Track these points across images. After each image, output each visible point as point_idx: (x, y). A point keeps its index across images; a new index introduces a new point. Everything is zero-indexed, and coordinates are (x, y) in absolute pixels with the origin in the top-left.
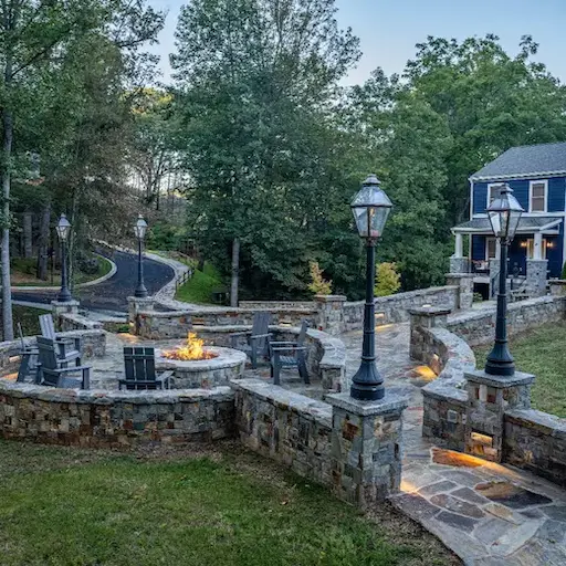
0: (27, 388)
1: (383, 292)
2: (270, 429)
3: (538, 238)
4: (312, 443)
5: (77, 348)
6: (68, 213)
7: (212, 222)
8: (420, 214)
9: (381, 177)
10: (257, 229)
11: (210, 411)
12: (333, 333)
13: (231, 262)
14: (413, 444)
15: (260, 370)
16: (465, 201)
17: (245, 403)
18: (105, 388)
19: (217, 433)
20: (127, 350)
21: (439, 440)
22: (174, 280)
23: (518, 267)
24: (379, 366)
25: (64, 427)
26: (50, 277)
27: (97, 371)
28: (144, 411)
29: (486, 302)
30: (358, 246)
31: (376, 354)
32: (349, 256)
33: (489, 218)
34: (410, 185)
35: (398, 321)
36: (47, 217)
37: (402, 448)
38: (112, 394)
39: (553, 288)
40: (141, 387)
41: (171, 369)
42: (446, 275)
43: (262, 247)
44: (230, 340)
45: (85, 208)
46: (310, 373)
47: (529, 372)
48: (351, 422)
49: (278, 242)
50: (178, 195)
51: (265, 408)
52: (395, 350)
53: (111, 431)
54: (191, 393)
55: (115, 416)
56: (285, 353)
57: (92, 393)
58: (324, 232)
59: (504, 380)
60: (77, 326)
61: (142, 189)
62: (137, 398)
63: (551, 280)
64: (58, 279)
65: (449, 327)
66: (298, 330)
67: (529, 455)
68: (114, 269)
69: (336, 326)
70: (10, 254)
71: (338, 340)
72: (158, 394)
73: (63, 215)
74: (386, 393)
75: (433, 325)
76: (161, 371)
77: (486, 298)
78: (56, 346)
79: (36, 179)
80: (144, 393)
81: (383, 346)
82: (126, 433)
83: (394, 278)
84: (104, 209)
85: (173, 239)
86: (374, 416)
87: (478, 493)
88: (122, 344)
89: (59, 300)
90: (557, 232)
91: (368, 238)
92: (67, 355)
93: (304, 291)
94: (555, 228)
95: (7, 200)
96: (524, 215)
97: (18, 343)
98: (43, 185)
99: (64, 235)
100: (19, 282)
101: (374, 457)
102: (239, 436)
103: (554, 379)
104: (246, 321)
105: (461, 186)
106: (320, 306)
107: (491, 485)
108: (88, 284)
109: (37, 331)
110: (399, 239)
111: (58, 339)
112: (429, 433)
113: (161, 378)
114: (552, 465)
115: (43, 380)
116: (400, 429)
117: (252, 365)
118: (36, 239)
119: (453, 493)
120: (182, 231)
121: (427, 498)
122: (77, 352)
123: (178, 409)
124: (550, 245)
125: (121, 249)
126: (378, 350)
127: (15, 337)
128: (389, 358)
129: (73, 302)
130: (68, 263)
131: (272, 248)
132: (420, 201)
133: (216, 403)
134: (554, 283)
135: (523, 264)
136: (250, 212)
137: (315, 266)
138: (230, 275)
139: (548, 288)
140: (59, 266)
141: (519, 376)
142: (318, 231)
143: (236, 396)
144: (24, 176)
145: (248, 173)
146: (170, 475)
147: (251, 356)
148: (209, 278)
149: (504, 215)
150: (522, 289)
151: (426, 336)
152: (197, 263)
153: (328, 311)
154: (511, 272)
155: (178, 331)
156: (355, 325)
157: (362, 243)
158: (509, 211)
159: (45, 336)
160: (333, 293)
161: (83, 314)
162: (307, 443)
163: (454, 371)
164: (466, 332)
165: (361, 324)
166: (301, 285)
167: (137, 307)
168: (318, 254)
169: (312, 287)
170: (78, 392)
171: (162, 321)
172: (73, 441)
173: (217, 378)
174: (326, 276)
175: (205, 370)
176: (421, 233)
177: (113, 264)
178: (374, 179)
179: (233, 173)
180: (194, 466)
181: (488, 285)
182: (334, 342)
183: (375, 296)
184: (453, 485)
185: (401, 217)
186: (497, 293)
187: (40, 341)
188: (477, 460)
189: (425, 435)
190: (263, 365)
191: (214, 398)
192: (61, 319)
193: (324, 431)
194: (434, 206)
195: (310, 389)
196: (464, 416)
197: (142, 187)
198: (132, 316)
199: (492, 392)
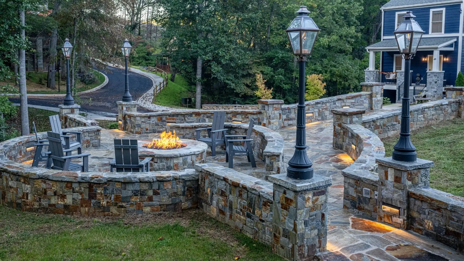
0: (41, 171)
1: (312, 97)
2: (226, 201)
3: (436, 54)
4: (258, 212)
5: (79, 140)
6: (70, 37)
7: (181, 44)
8: (341, 37)
9: (311, 8)
10: (215, 49)
11: (180, 187)
12: (274, 128)
13: (195, 74)
14: (336, 214)
15: (218, 157)
16: (377, 26)
17: (207, 181)
18: (100, 170)
19: (186, 205)
20: (117, 142)
21: (356, 211)
22: (152, 89)
23: (420, 77)
24: (309, 153)
25: (69, 200)
26: (57, 86)
27: (93, 158)
28: (130, 188)
29: (394, 105)
30: (293, 61)
31: (307, 144)
32: (286, 70)
33: (396, 38)
34: (333, 14)
35: (324, 118)
36: (55, 40)
37: (327, 216)
38: (106, 175)
39: (448, 93)
40: (128, 170)
41: (151, 156)
42: (361, 83)
43: (219, 63)
44: (195, 134)
45: (83, 34)
46: (256, 158)
47: (428, 158)
48: (287, 196)
49: (232, 59)
50: (154, 23)
51: (221, 185)
52: (321, 141)
53: (104, 203)
54: (165, 174)
55: (108, 192)
56: (237, 144)
57: (90, 174)
58: (267, 52)
59: (407, 165)
60: (79, 124)
61: (127, 19)
62: (124, 178)
63: (447, 87)
64: (64, 88)
65: (364, 124)
66: (246, 126)
67: (429, 224)
68: (107, 80)
69: (276, 122)
70: (27, 69)
71: (277, 134)
72: (140, 175)
73: (67, 39)
74: (314, 174)
75: (351, 122)
76: (143, 157)
77: (393, 101)
78: (62, 139)
79: (45, 11)
80: (129, 174)
81: (312, 138)
82: (116, 204)
83: (321, 86)
84: (98, 35)
85: (151, 57)
86: (305, 191)
87: (388, 253)
88: (113, 137)
89: (65, 104)
90: (452, 49)
91: (301, 55)
92: (71, 146)
93: (251, 96)
94: (451, 46)
95: (23, 28)
96: (424, 36)
97: (33, 137)
98: (51, 16)
99: (68, 54)
100: (33, 90)
101: (306, 223)
102: (202, 207)
103: (450, 165)
104: (207, 120)
105: (374, 15)
106: (263, 108)
107: (398, 247)
108: (86, 92)
109: (48, 127)
110: (324, 56)
111: (64, 134)
112: (349, 205)
113: (143, 163)
114: (448, 233)
115: (52, 165)
116: (326, 202)
117: (212, 153)
118: (46, 57)
119: (368, 253)
120: (158, 52)
121: (348, 255)
122: (78, 143)
123: (155, 186)
124: (447, 59)
125: (111, 65)
126: (308, 141)
127: (31, 132)
128: (317, 147)
129: (75, 106)
130: (71, 76)
131: (227, 64)
132: (341, 26)
133: (185, 181)
134: (449, 89)
135: (424, 75)
136: (210, 36)
137: (259, 77)
138: (195, 84)
139: (444, 93)
140: (65, 78)
141: (420, 162)
142: (262, 50)
143: (200, 176)
144: (36, 9)
145: (208, 6)
146: (149, 237)
147: (211, 146)
148: (179, 87)
149: (408, 36)
150: (423, 94)
151: (346, 131)
152: (170, 75)
153: (270, 111)
154: (414, 81)
155: (156, 128)
156: (290, 122)
157: (296, 59)
158: (412, 32)
159: (54, 131)
160: (274, 98)
161: (83, 115)
162: (254, 213)
163: (368, 158)
164: (377, 127)
165: (295, 122)
166: (249, 92)
167: (125, 109)
168: (261, 68)
169: (258, 93)
170: (79, 174)
171: (143, 120)
172: (76, 211)
173: (185, 162)
174: (268, 85)
175: (176, 157)
176: (341, 51)
177: (106, 77)
178: (305, 10)
179: (197, 6)
180: (168, 229)
181: (395, 91)
182: (274, 135)
183: (306, 100)
184: (368, 246)
185: (327, 39)
186: (402, 97)
187: (51, 135)
188: (387, 227)
189: (345, 206)
190: (220, 153)
191: (183, 178)
192: (66, 118)
193: (267, 203)
194: (352, 30)
195: (256, 171)
196: (376, 193)
197: (128, 18)
198: (120, 115)
199: (398, 174)
